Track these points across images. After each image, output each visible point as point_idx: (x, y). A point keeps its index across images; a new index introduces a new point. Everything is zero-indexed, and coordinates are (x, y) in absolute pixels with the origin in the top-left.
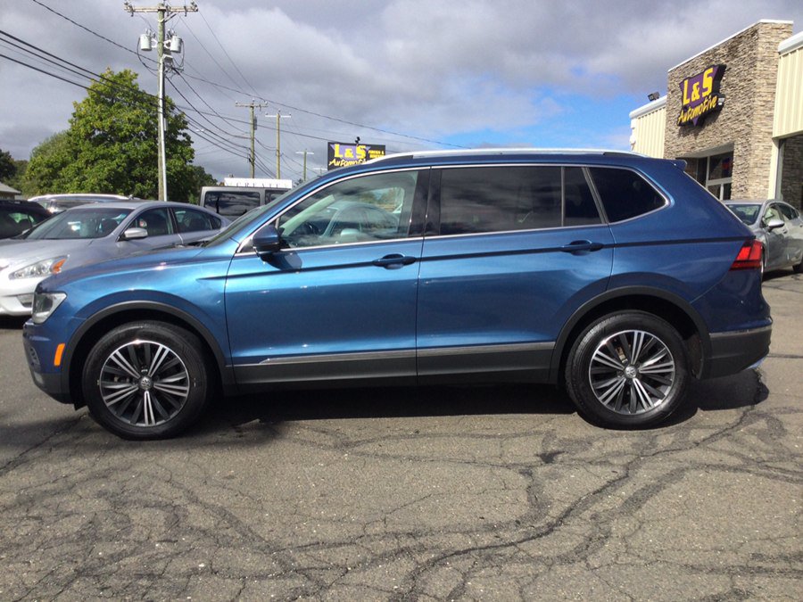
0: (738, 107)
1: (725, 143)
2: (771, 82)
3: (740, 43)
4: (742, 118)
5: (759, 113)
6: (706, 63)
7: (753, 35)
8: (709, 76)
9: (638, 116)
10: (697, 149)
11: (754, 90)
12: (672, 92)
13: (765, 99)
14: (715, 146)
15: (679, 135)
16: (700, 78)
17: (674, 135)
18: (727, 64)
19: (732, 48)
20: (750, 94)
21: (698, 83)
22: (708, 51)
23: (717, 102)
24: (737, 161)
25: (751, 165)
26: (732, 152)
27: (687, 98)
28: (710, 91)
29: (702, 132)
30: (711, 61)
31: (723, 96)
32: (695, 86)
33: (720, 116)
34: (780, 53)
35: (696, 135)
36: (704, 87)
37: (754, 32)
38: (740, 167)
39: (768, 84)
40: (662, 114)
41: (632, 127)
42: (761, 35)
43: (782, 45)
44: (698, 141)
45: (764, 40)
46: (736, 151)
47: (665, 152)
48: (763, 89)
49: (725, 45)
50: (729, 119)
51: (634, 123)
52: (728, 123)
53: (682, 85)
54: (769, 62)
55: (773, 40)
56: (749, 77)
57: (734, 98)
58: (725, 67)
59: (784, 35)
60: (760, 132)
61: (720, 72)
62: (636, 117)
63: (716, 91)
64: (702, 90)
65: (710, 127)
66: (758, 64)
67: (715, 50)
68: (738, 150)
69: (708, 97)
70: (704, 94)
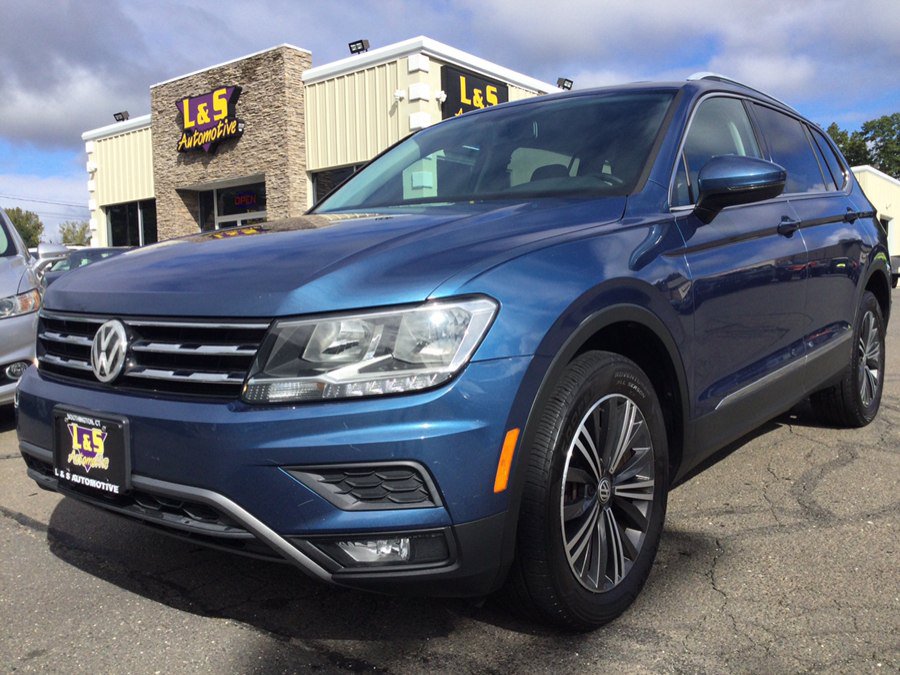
0: (265, 135)
1: (250, 174)
2: (299, 111)
3: (258, 65)
4: (272, 147)
5: (292, 144)
6: (210, 83)
7: (275, 59)
8: (220, 97)
9: (97, 139)
10: (210, 180)
11: (286, 118)
12: (160, 112)
13: (295, 129)
14: (236, 177)
15: (179, 163)
16: (207, 98)
17: (170, 162)
18: (243, 87)
19: (249, 69)
20: (280, 122)
21: (205, 104)
22: (213, 70)
23: (237, 127)
24: (270, 195)
25: (292, 198)
26: (264, 184)
27: (191, 120)
28: (225, 114)
29: (215, 161)
30: (218, 81)
31: (243, 122)
32: (201, 107)
33: (240, 144)
34: (303, 82)
35: (205, 164)
36: (216, 109)
37: (277, 56)
38: (276, 201)
39: (297, 114)
40: (146, 137)
41: (88, 151)
42: (286, 61)
43: (307, 75)
44: (210, 170)
45: (290, 66)
46: (267, 182)
47: (157, 182)
48: (293, 118)
49: (237, 65)
50: (253, 147)
51: (90, 146)
52: (253, 151)
53: (179, 104)
54: (296, 90)
55: (296, 67)
56: (276, 104)
57: (257, 125)
58: (241, 89)
59: (305, 64)
60: (295, 164)
61: (234, 95)
62: (94, 139)
63: (231, 116)
64: (212, 113)
65: (227, 156)
66: (286, 90)
67: (222, 69)
68: (271, 183)
69: (223, 121)
70: (216, 118)
